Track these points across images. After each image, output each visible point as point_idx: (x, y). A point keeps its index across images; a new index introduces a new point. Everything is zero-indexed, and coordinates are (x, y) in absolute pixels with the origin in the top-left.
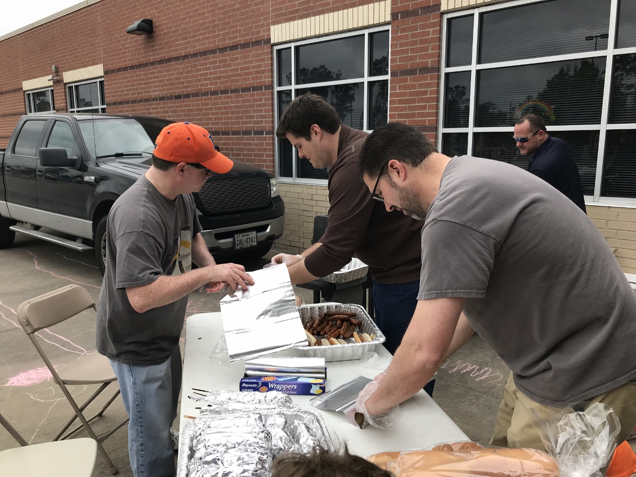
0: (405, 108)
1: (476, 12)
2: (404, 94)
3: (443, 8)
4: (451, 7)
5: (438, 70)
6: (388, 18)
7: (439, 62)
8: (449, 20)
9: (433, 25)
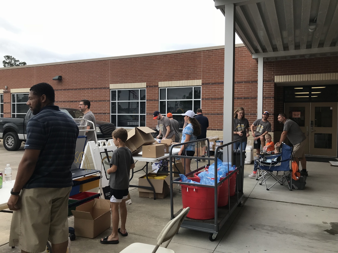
0: (150, 109)
1: (167, 88)
2: (150, 105)
3: (159, 86)
4: (161, 86)
5: (158, 100)
6: (145, 87)
7: (158, 98)
8: (160, 89)
9: (157, 90)
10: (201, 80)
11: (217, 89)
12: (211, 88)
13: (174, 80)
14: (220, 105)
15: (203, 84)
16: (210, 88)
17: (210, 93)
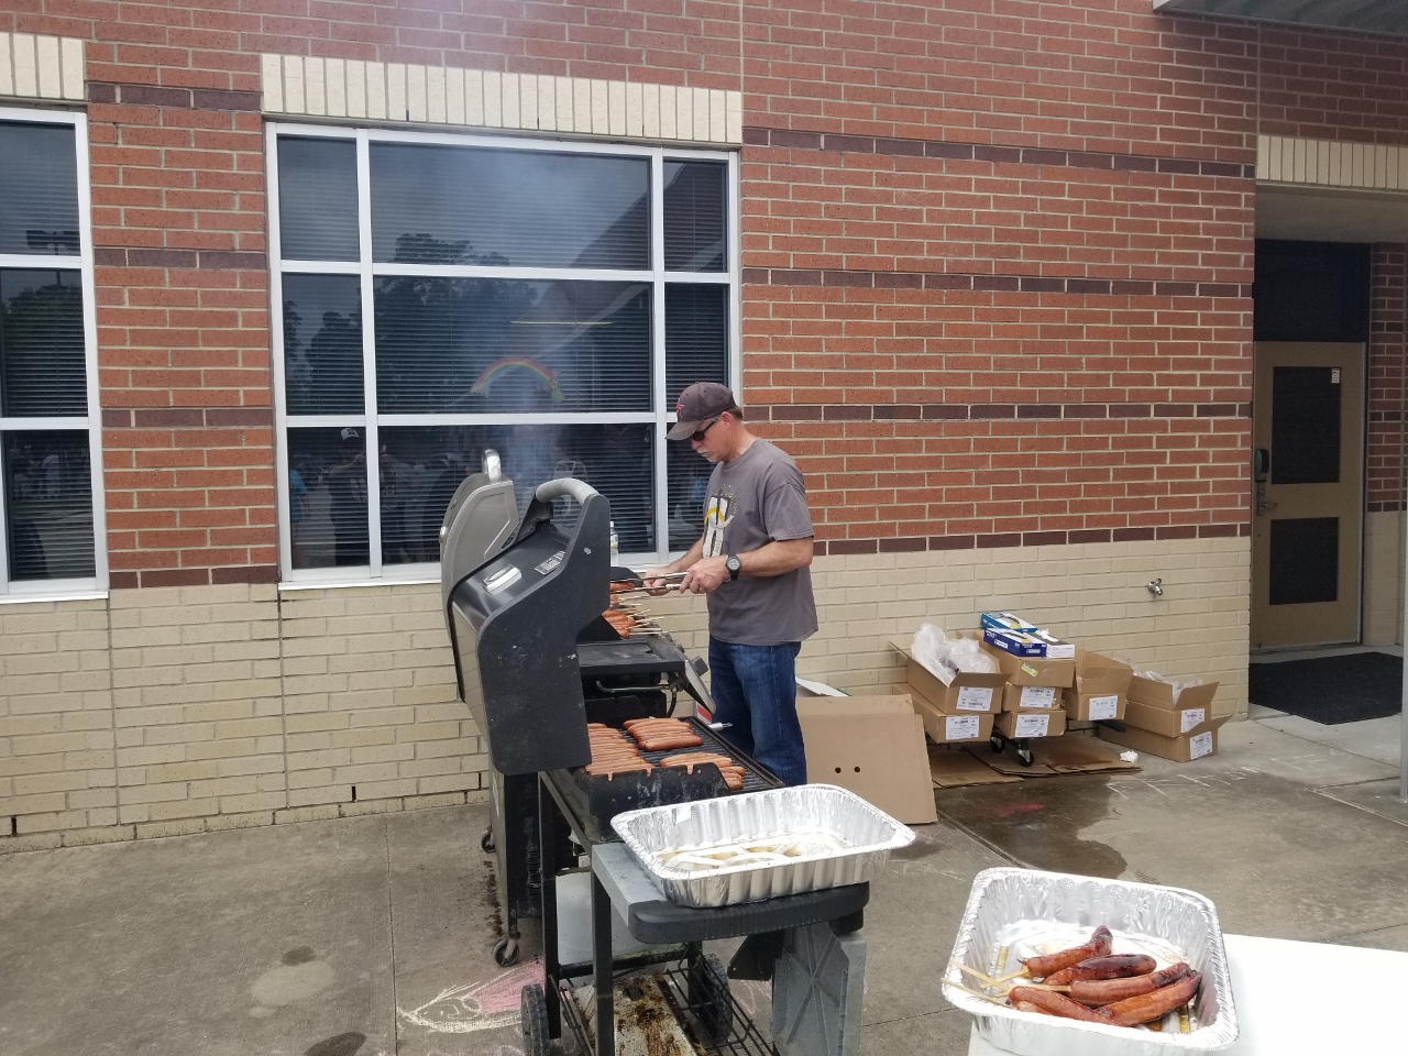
1: (364, 138)
3: (272, 105)
4: (294, 108)
5: (263, 262)
6: (76, 92)
7: (264, 242)
8: (283, 140)
9: (236, 143)
10: (736, 98)
11: (874, 197)
12: (830, 177)
13: (453, 61)
14: (902, 330)
15: (752, 133)
16: (814, 175)
17: (821, 227)
